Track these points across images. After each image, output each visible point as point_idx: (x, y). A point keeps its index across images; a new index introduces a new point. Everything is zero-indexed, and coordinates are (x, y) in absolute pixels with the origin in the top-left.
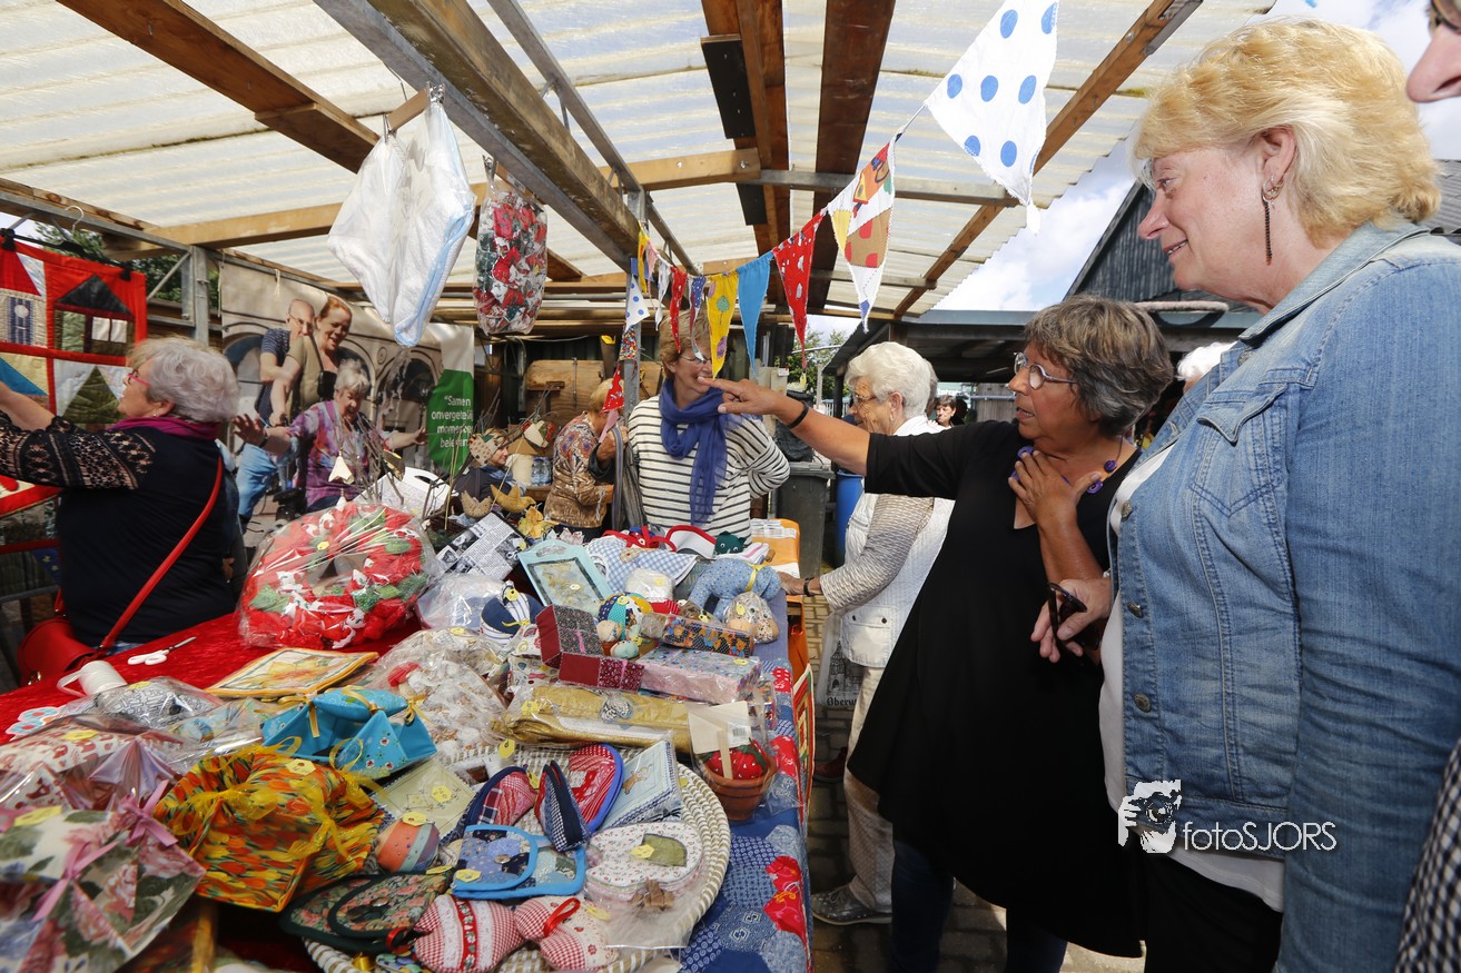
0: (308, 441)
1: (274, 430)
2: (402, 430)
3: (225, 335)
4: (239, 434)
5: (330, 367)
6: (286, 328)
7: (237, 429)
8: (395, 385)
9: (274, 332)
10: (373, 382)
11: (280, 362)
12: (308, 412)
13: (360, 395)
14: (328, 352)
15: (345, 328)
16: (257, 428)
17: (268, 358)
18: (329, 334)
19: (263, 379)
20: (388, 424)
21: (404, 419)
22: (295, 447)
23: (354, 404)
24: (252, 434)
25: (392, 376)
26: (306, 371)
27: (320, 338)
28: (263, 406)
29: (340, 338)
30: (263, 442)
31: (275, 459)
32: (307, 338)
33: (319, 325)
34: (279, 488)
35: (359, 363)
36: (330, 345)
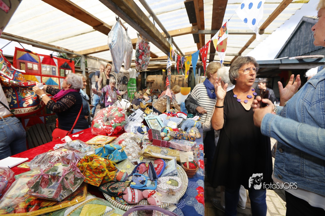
0: (105, 93)
1: (99, 91)
2: (123, 91)
3: (89, 72)
4: (93, 92)
5: (108, 78)
6: (99, 70)
7: (92, 91)
8: (121, 81)
9: (97, 71)
10: (117, 81)
11: (99, 77)
12: (105, 87)
13: (114, 84)
14: (107, 75)
15: (111, 70)
16: (96, 91)
17: (96, 77)
18: (108, 71)
19: (96, 81)
20: (120, 90)
21: (123, 88)
22: (103, 94)
23: (113, 85)
24: (95, 92)
25: (120, 80)
26: (103, 79)
27: (106, 72)
28: (97, 86)
29: (110, 72)
30: (97, 94)
31: (99, 97)
32: (103, 73)
33: (106, 70)
34: (100, 103)
35: (113, 77)
36: (108, 74)
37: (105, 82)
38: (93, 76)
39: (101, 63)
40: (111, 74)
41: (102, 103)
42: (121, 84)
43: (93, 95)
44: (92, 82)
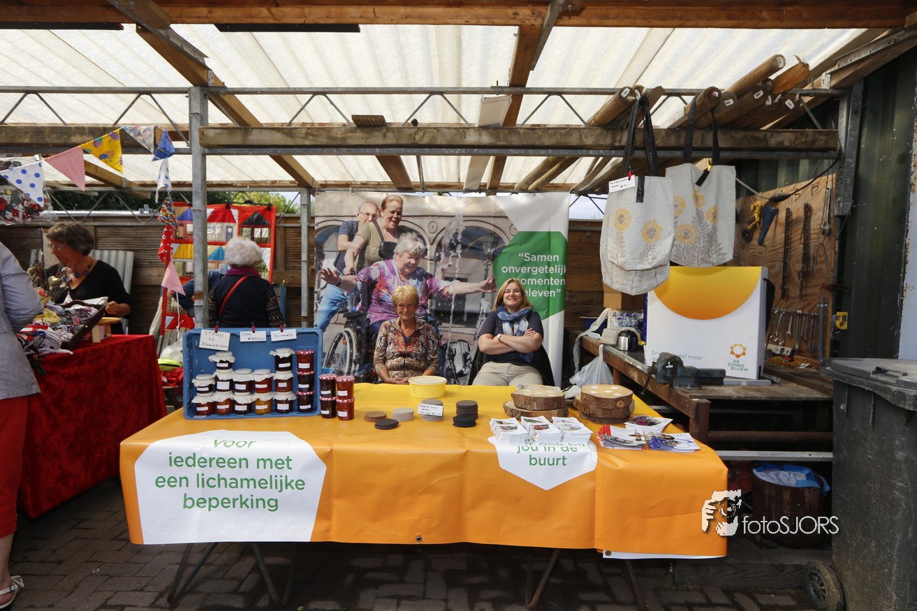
0: (370, 285)
1: (346, 277)
2: (464, 280)
3: (316, 228)
4: (324, 279)
5: (389, 238)
6: (355, 219)
7: (323, 276)
9: (347, 223)
11: (351, 238)
12: (372, 267)
13: (419, 255)
14: (388, 230)
15: (400, 213)
16: (335, 275)
17: (342, 239)
18: (390, 219)
19: (339, 249)
20: (447, 275)
21: (466, 272)
22: (360, 287)
23: (413, 261)
24: (330, 278)
26: (371, 243)
27: (382, 222)
28: (340, 263)
30: (338, 283)
31: (345, 293)
32: (372, 224)
33: (382, 214)
34: (346, 310)
35: (414, 235)
36: (391, 225)
37: (373, 250)
38: (332, 237)
39: (363, 197)
40: (403, 227)
41: (354, 312)
42: (457, 257)
43: (322, 285)
44: (324, 253)
